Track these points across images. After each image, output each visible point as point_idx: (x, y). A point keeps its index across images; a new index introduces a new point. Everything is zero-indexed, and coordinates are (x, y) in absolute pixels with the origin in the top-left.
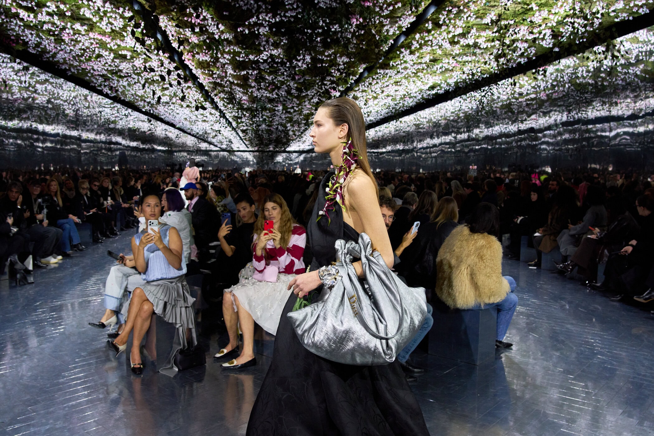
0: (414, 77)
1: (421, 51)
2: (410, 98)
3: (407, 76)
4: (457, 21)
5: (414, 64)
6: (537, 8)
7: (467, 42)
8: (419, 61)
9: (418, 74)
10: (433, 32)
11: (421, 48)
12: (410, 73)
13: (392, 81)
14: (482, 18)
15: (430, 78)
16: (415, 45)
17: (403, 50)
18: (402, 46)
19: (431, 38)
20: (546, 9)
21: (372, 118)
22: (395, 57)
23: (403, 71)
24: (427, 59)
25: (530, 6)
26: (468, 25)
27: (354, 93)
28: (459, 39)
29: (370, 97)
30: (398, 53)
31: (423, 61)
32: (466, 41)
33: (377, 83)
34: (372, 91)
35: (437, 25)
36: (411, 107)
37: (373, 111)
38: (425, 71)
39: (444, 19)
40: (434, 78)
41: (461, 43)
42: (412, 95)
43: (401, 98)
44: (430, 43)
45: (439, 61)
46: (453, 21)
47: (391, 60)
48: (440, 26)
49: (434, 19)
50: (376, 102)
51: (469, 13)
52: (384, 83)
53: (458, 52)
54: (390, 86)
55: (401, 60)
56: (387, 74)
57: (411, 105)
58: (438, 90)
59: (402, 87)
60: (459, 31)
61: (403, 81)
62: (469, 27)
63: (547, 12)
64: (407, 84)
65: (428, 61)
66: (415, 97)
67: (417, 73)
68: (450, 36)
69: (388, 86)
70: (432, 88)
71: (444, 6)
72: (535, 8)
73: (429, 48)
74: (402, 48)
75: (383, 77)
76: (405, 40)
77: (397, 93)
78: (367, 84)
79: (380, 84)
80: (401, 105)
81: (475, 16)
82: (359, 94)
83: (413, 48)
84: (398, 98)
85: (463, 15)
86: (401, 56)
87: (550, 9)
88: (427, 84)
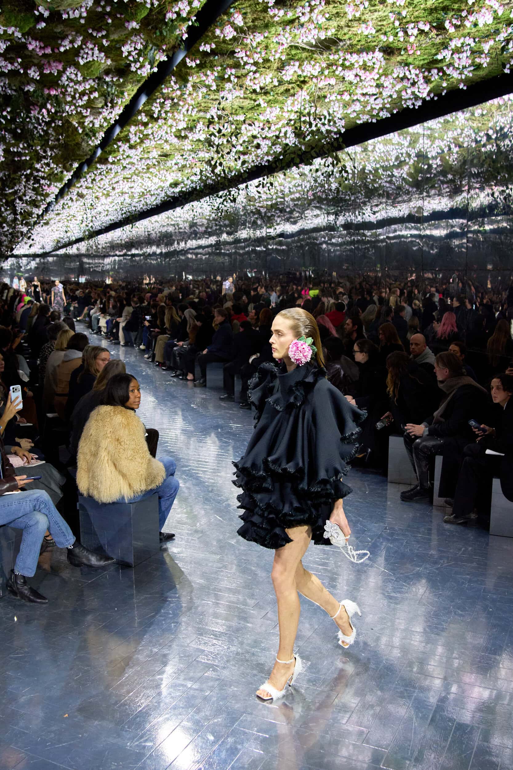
0: (145, 173)
1: (144, 146)
2: (152, 195)
3: (137, 172)
4: (175, 114)
5: (141, 159)
6: (266, 105)
7: (197, 136)
8: (146, 156)
9: (151, 170)
10: (150, 125)
11: (142, 141)
12: (140, 169)
13: (120, 178)
14: (205, 111)
15: (168, 175)
16: (134, 139)
17: (120, 144)
18: (119, 140)
19: (150, 132)
20: (278, 106)
21: (112, 218)
22: (115, 151)
23: (129, 166)
24: (155, 154)
25: (257, 103)
26: (191, 119)
27: (77, 190)
28: (187, 133)
29: (101, 194)
30: (115, 146)
31: (151, 156)
32: (195, 135)
33: (102, 179)
34: (99, 187)
35: (153, 119)
36: (157, 205)
37: (110, 210)
38: (157, 168)
39: (159, 111)
40: (172, 174)
41: (190, 138)
42: (152, 193)
43: (140, 196)
44: (151, 137)
45: (171, 156)
46: (170, 115)
47: (110, 153)
48: (156, 120)
49: (148, 111)
50: (110, 199)
51: (187, 106)
52: (111, 179)
53: (190, 147)
54: (121, 182)
55: (123, 155)
56: (111, 169)
57: (154, 203)
58: (182, 188)
59: (136, 185)
60: (182, 125)
61: (135, 177)
62: (194, 121)
63: (279, 109)
64: (140, 181)
65: (157, 157)
66: (158, 195)
67: (148, 169)
68: (174, 130)
69: (117, 182)
70: (175, 184)
71: (155, 97)
72: (263, 105)
73: (153, 143)
74: (119, 141)
75: (107, 172)
76: (121, 132)
77: (133, 190)
78: (90, 180)
79: (107, 181)
80: (143, 202)
81: (196, 110)
82: (85, 192)
83: (132, 142)
84: (136, 195)
85: (180, 108)
86: (121, 150)
87: (281, 105)
88: (166, 180)
